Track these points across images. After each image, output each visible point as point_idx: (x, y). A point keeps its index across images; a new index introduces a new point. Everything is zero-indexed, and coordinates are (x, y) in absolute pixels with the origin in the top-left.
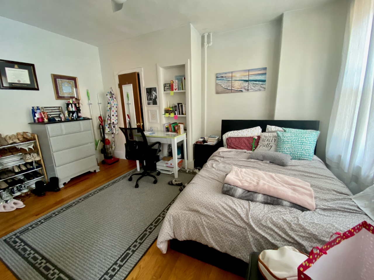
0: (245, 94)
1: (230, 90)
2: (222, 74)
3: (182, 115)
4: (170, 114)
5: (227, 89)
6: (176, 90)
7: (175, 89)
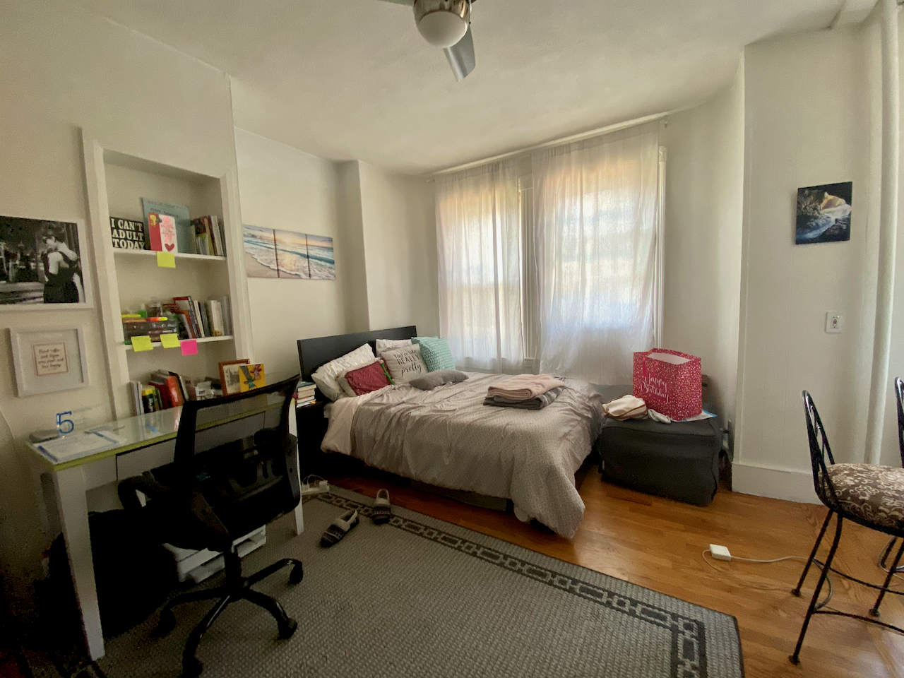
0: (305, 283)
1: (274, 269)
2: (253, 229)
3: (206, 336)
4: (156, 339)
5: (267, 269)
6: (170, 248)
7: (166, 245)
